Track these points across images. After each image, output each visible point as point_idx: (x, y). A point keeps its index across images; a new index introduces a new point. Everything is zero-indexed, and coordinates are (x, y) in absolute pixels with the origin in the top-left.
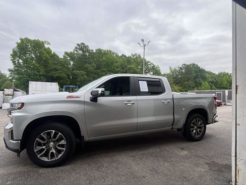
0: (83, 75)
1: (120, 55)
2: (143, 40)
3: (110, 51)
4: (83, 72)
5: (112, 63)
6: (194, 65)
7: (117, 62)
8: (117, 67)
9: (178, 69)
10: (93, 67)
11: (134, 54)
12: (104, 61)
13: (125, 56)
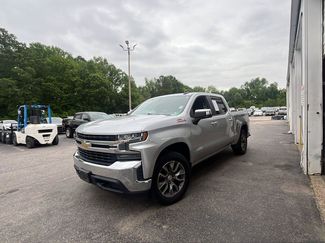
0: (10, 86)
1: (75, 56)
2: (127, 43)
3: (58, 50)
4: (9, 81)
5: (64, 69)
6: (171, 77)
7: (72, 68)
8: (74, 76)
9: (154, 82)
10: (30, 72)
11: (97, 57)
12: (48, 64)
13: (83, 59)
